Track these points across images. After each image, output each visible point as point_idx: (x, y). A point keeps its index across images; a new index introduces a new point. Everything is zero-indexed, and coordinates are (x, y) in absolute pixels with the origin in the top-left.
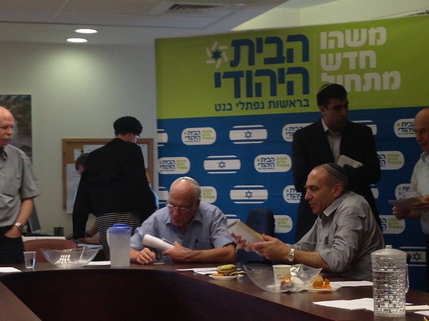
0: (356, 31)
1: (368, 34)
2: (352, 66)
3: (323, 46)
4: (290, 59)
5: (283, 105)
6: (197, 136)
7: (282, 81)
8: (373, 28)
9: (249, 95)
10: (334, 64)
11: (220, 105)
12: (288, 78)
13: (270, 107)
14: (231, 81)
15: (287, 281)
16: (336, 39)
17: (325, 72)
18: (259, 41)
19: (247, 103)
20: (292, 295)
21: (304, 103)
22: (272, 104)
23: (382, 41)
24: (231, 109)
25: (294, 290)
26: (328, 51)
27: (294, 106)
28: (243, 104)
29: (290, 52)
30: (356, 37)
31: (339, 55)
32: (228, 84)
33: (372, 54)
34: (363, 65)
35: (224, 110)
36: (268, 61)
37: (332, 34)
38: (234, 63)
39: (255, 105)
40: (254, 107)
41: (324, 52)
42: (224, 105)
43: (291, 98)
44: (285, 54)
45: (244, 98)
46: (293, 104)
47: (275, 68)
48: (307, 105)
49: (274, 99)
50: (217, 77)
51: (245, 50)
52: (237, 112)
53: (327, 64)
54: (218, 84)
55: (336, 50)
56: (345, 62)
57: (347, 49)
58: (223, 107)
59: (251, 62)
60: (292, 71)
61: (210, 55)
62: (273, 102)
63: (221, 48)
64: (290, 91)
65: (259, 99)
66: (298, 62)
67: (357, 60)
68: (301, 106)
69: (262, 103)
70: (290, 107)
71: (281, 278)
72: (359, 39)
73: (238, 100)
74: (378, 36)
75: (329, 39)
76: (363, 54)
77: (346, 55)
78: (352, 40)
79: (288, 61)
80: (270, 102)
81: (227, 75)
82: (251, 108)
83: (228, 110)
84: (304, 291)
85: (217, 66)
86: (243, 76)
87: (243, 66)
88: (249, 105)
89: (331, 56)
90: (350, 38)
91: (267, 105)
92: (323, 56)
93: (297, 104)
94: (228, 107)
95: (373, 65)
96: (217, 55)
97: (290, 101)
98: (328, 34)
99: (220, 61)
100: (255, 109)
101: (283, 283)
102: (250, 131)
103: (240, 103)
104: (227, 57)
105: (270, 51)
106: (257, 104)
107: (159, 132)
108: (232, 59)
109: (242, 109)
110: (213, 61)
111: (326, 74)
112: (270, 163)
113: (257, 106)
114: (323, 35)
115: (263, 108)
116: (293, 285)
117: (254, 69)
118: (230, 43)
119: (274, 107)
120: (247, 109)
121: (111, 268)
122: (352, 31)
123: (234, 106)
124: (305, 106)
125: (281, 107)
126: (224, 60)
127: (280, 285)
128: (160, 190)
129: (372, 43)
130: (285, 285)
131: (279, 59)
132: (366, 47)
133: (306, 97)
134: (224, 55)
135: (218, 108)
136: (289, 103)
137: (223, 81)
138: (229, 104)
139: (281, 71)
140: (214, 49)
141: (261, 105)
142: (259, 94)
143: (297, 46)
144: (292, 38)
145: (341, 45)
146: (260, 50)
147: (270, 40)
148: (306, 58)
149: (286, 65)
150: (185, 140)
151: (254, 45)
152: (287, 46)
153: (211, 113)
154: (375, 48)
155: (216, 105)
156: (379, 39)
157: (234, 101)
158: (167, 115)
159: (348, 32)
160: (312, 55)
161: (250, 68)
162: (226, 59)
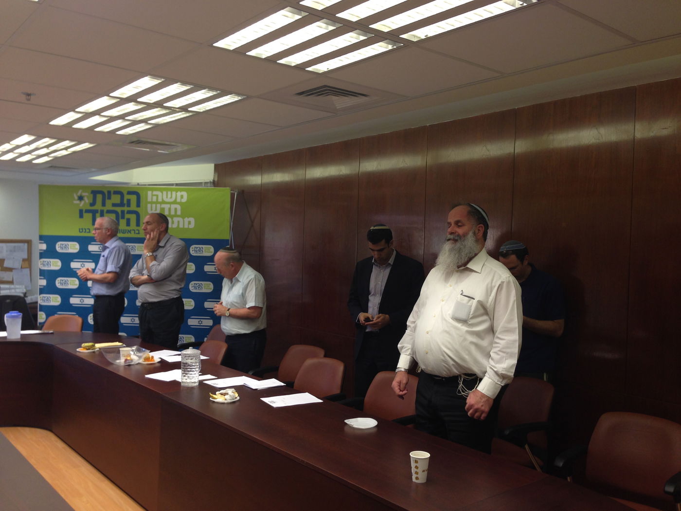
0: (169, 193)
1: (176, 195)
3: (149, 199)
4: (129, 205)
5: (124, 232)
6: (66, 247)
7: (123, 217)
8: (179, 192)
11: (82, 229)
12: (127, 216)
14: (90, 215)
15: (129, 358)
16: (157, 196)
18: (109, 192)
20: (132, 366)
21: (137, 232)
23: (184, 200)
25: (133, 363)
26: (152, 203)
27: (131, 233)
29: (129, 201)
30: (169, 196)
31: (158, 206)
32: (88, 217)
33: (178, 207)
35: (85, 232)
36: (114, 205)
37: (155, 193)
38: (93, 204)
41: (149, 203)
42: (85, 229)
43: (128, 228)
44: (125, 202)
46: (129, 232)
47: (119, 209)
48: (139, 233)
50: (81, 212)
51: (99, 197)
54: (81, 216)
55: (157, 202)
56: (162, 209)
57: (163, 202)
58: (84, 231)
59: (104, 204)
60: (130, 212)
61: (76, 198)
63: (84, 194)
64: (128, 224)
66: (133, 207)
67: (170, 209)
68: (135, 233)
71: (124, 356)
72: (171, 197)
74: (182, 197)
75: (153, 195)
76: (173, 206)
77: (163, 206)
78: (167, 197)
79: (127, 206)
81: (87, 211)
83: (88, 232)
84: (139, 363)
85: (81, 205)
86: (98, 212)
87: (98, 206)
89: (154, 205)
90: (166, 196)
92: (149, 206)
93: (133, 232)
94: (88, 231)
95: (179, 213)
96: (81, 198)
97: (128, 230)
98: (152, 193)
99: (83, 202)
101: (126, 360)
104: (87, 200)
105: (116, 199)
107: (40, 243)
108: (91, 202)
110: (78, 202)
114: (150, 193)
116: (132, 360)
117: (105, 209)
118: (90, 192)
121: (8, 340)
122: (167, 193)
125: (122, 233)
126: (85, 202)
127: (124, 360)
128: (40, 279)
129: (178, 200)
130: (128, 361)
131: (122, 204)
132: (175, 202)
134: (86, 198)
135: (81, 231)
137: (85, 215)
138: (88, 229)
139: (123, 212)
140: (79, 194)
143: (133, 198)
144: (129, 193)
145: (160, 200)
146: (109, 198)
147: (116, 193)
148: (138, 205)
149: (126, 209)
150: (58, 249)
151: (105, 195)
152: (127, 197)
153: (75, 233)
154: (180, 204)
156: (183, 198)
157: (92, 228)
158: (46, 233)
159: (165, 193)
160: (142, 204)
161: (102, 208)
162: (87, 201)
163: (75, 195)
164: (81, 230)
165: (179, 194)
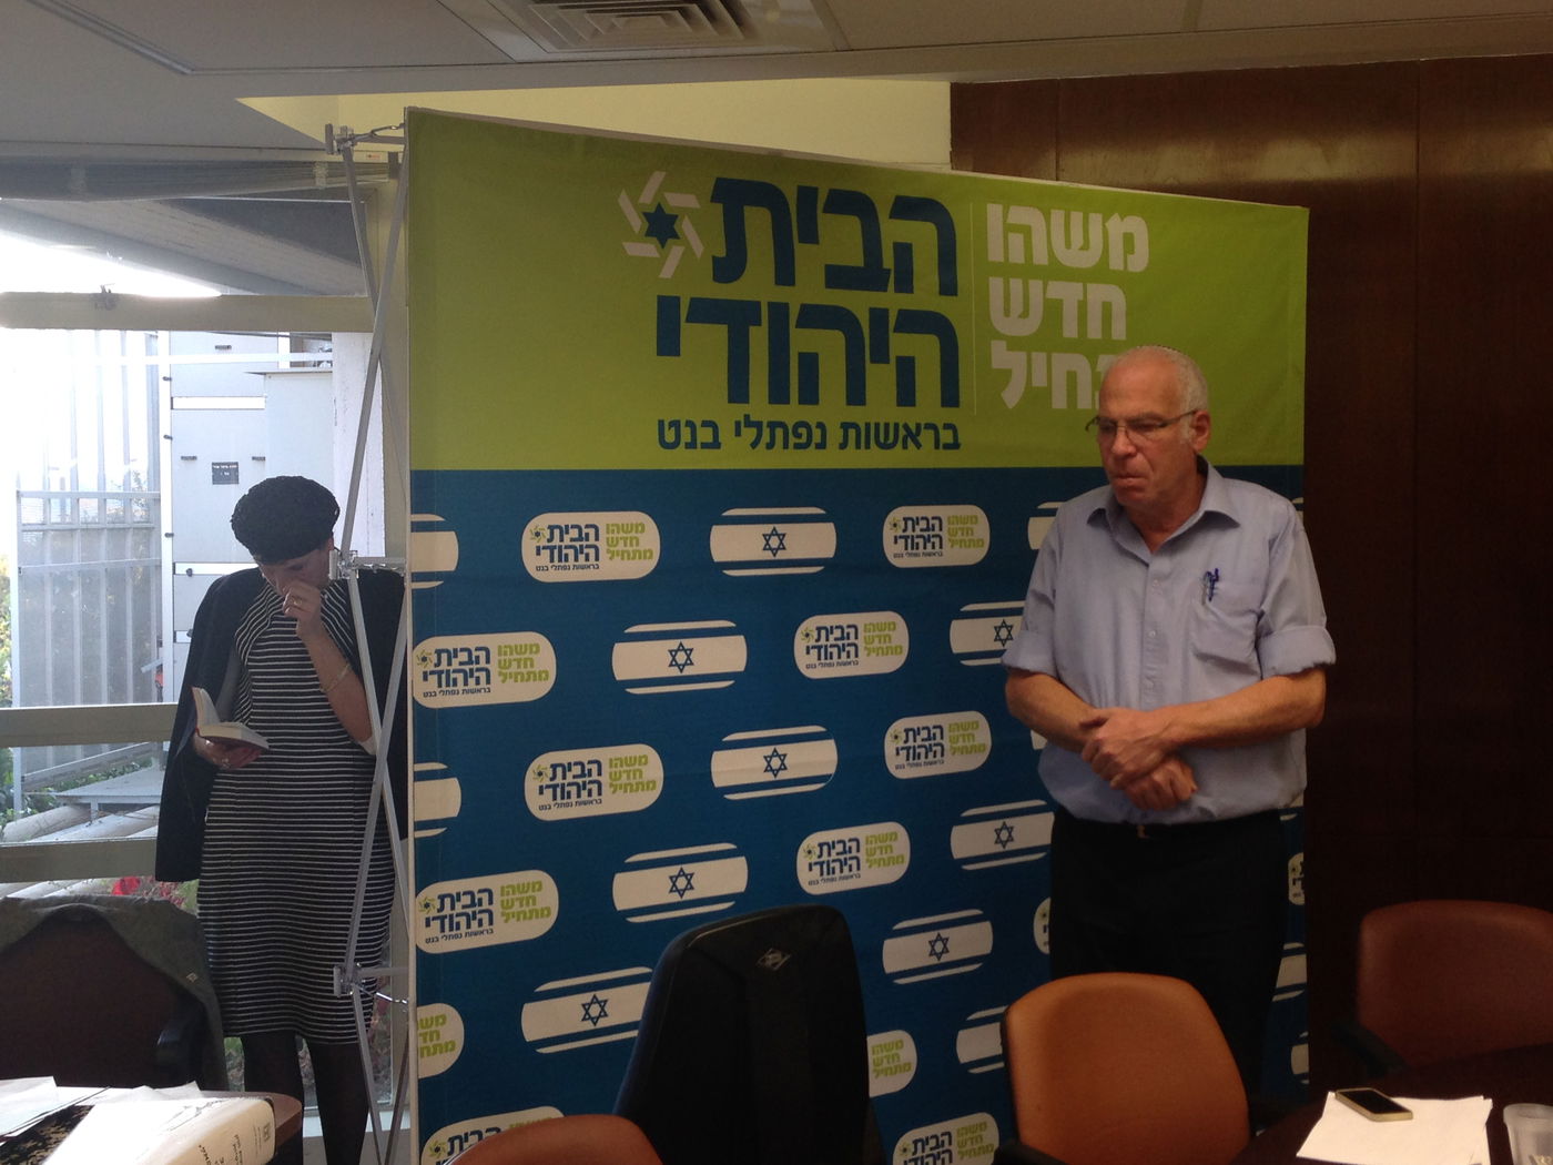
1: (1105, 231)
2: (1070, 330)
3: (995, 254)
4: (905, 279)
5: (885, 437)
6: (584, 545)
7: (881, 355)
9: (778, 395)
10: (1025, 314)
11: (675, 424)
13: (843, 446)
14: (718, 334)
16: (1026, 231)
17: (999, 336)
18: (807, 195)
19: (773, 425)
21: (946, 437)
22: (852, 433)
23: (1139, 262)
24: (716, 444)
26: (1006, 270)
27: (918, 445)
28: (758, 425)
29: (903, 254)
30: (1077, 238)
32: (706, 343)
33: (1117, 297)
34: (1094, 331)
35: (692, 445)
36: (834, 276)
37: (1020, 215)
39: (799, 436)
40: (792, 440)
41: (996, 269)
42: (690, 424)
44: (888, 261)
45: (759, 405)
46: (912, 436)
47: (856, 304)
48: (955, 445)
49: (858, 415)
50: (667, 314)
52: (737, 455)
53: (1007, 312)
54: (668, 343)
55: (1028, 271)
56: (1053, 310)
57: (1056, 271)
58: (686, 435)
59: (783, 272)
60: (909, 322)
61: (635, 221)
62: (855, 426)
63: (675, 201)
65: (810, 414)
66: (926, 291)
67: (1082, 306)
68: (937, 447)
69: (821, 426)
70: (905, 447)
72: (1085, 247)
73: (739, 411)
74: (1129, 244)
75: (1009, 228)
76: (1099, 293)
77: (1057, 290)
78: (1068, 245)
79: (898, 289)
80: (846, 426)
81: (704, 311)
82: (786, 446)
83: (705, 446)
85: (668, 271)
86: (758, 323)
87: (758, 282)
88: (779, 432)
89: (1016, 285)
90: (1063, 239)
91: (835, 435)
92: (996, 284)
93: (926, 438)
94: (705, 435)
95: (1119, 331)
96: (661, 225)
97: (906, 427)
98: (1005, 216)
99: (676, 251)
100: (798, 446)
102: (781, 528)
103: (749, 423)
104: (699, 240)
106: (803, 431)
107: (418, 527)
108: (720, 251)
109: (754, 445)
110: (650, 249)
111: (1004, 344)
112: (846, 644)
113: (803, 436)
114: (994, 211)
115: (822, 446)
117: (793, 299)
118: (709, 187)
119: (858, 446)
120: (770, 446)
122: (1067, 217)
123: (726, 434)
124: (947, 446)
125: (878, 443)
126: (689, 251)
128: (421, 776)
129: (1115, 261)
131: (871, 275)
132: (1100, 273)
133: (949, 415)
134: (687, 229)
135: (670, 436)
136: (902, 432)
137: (690, 333)
138: (705, 424)
139: (878, 316)
140: (648, 197)
141: (817, 434)
142: (810, 395)
143: (922, 235)
144: (908, 208)
145: (1040, 258)
146: (810, 234)
148: (948, 282)
149: (892, 301)
150: (536, 561)
152: (891, 231)
153: (645, 455)
154: (1124, 280)
155: (661, 423)
156: (1133, 253)
157: (732, 413)
158: (454, 457)
159: (1057, 217)
160: (964, 275)
161: (782, 294)
162: (698, 248)
163: (624, 201)
164: (670, 433)
165: (1117, 226)
